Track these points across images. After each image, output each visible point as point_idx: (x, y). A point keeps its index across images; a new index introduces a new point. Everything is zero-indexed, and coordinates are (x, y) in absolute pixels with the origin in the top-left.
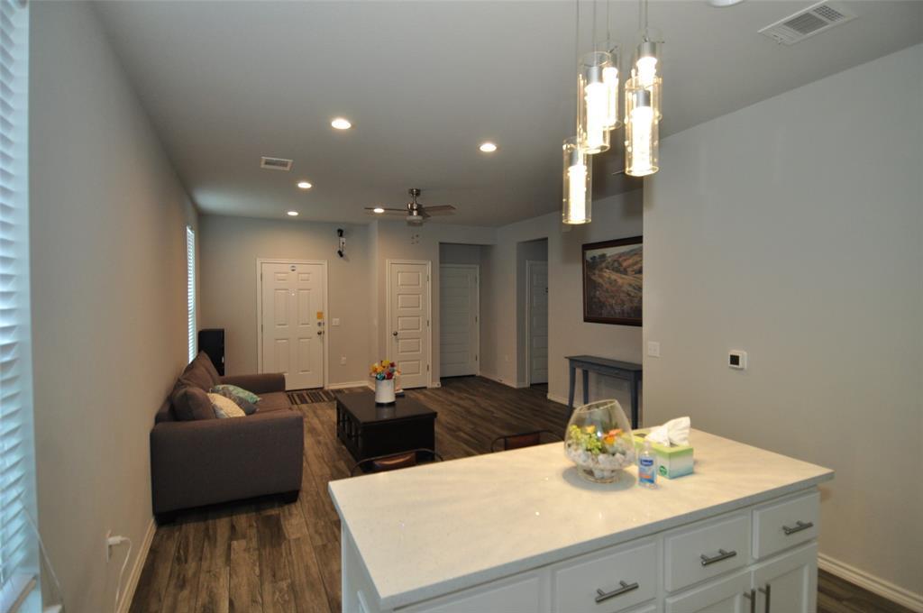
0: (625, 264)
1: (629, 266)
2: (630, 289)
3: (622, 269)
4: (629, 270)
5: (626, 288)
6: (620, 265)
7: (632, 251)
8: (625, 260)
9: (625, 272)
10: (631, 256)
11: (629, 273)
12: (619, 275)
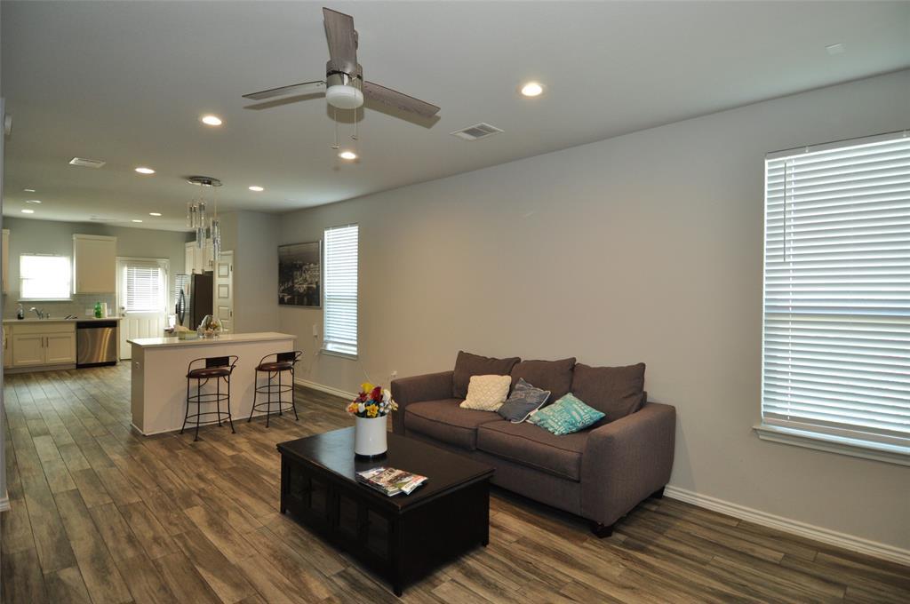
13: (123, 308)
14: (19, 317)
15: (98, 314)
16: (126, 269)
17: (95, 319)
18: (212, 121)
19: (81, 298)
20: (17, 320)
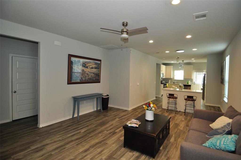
0: (87, 65)
1: (88, 66)
2: (88, 73)
3: (86, 66)
4: (88, 67)
5: (87, 72)
6: (85, 65)
7: (89, 62)
8: (87, 64)
9: (87, 67)
10: (89, 63)
11: (88, 68)
12: (85, 68)
13: (194, 82)
14: (174, 83)
15: (188, 83)
16: (195, 73)
17: (187, 84)
18: (151, 42)
19: (185, 79)
20: (173, 83)
